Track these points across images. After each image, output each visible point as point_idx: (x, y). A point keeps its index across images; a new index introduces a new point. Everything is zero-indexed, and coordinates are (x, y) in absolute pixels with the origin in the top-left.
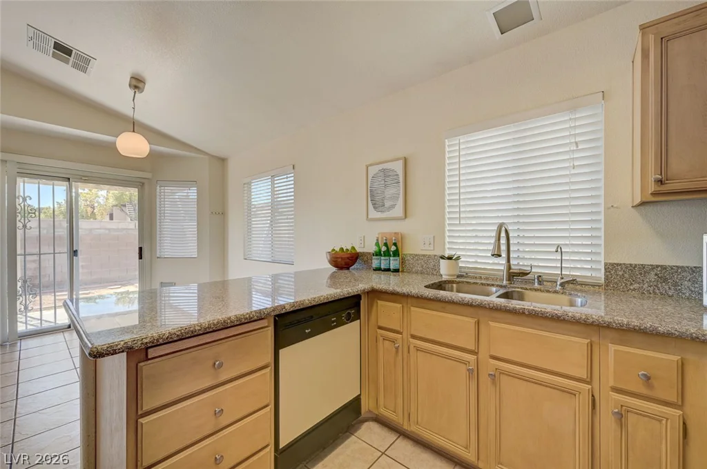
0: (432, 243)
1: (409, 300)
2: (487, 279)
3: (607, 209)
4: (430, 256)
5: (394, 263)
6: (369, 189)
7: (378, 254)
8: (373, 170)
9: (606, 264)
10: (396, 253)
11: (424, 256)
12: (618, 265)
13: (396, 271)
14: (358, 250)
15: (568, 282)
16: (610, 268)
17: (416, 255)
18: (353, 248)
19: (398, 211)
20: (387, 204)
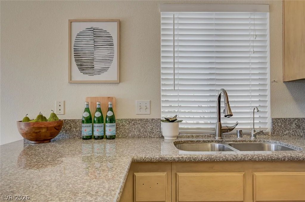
0: (148, 106)
1: (174, 167)
2: (197, 137)
3: (272, 82)
4: (147, 120)
5: (110, 130)
6: (73, 47)
7: (89, 120)
8: (78, 28)
9: (273, 119)
10: (112, 120)
11: (141, 120)
12: (279, 119)
13: (112, 138)
14: (60, 118)
15: (259, 133)
16: (275, 121)
17: (133, 120)
18: (54, 116)
19: (112, 74)
20: (98, 66)
